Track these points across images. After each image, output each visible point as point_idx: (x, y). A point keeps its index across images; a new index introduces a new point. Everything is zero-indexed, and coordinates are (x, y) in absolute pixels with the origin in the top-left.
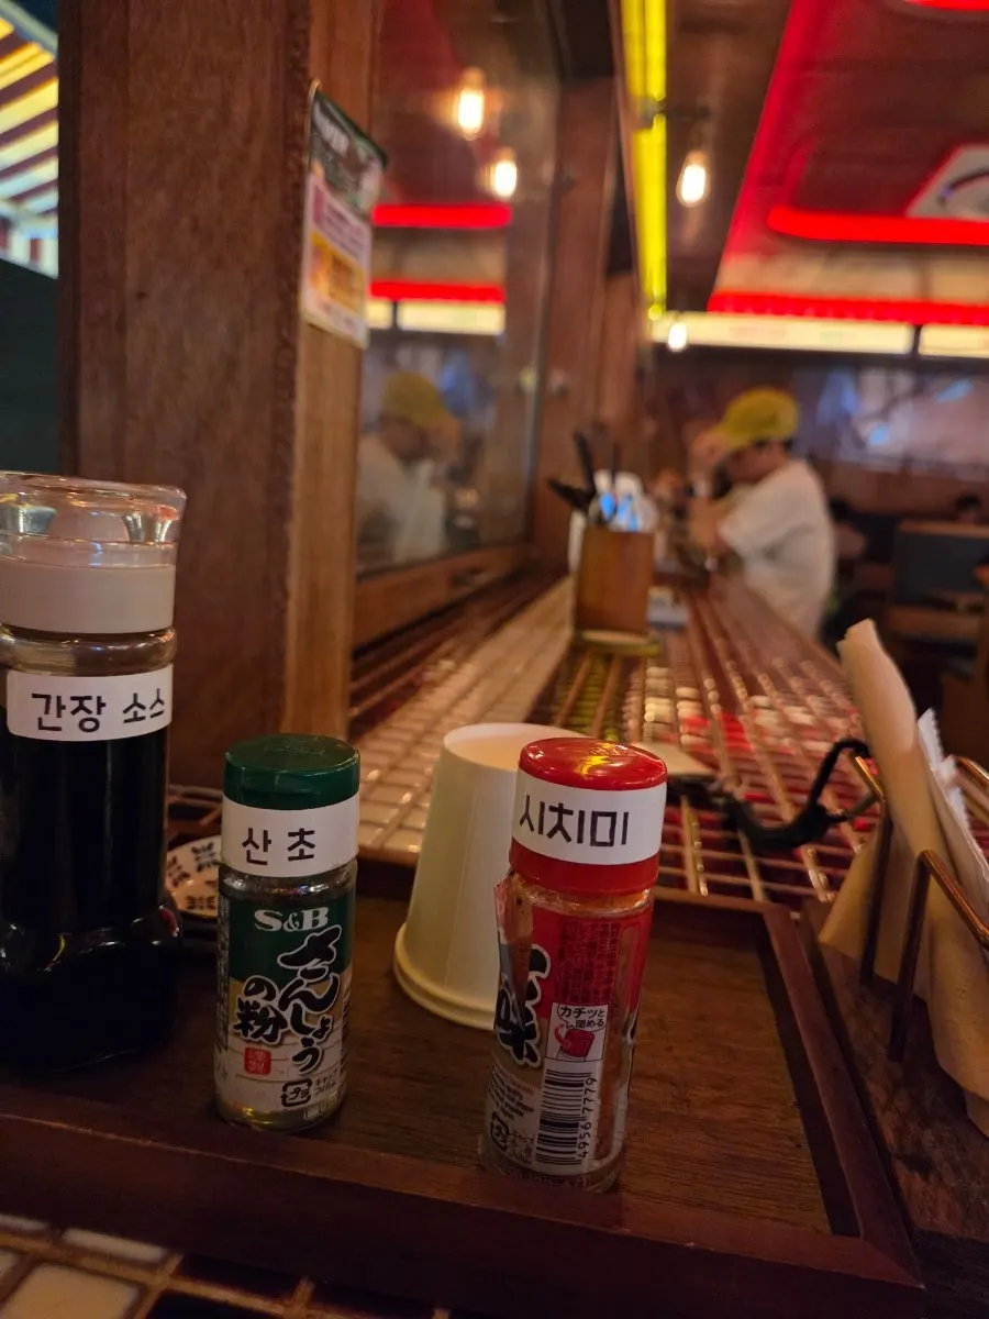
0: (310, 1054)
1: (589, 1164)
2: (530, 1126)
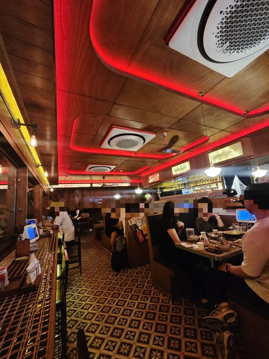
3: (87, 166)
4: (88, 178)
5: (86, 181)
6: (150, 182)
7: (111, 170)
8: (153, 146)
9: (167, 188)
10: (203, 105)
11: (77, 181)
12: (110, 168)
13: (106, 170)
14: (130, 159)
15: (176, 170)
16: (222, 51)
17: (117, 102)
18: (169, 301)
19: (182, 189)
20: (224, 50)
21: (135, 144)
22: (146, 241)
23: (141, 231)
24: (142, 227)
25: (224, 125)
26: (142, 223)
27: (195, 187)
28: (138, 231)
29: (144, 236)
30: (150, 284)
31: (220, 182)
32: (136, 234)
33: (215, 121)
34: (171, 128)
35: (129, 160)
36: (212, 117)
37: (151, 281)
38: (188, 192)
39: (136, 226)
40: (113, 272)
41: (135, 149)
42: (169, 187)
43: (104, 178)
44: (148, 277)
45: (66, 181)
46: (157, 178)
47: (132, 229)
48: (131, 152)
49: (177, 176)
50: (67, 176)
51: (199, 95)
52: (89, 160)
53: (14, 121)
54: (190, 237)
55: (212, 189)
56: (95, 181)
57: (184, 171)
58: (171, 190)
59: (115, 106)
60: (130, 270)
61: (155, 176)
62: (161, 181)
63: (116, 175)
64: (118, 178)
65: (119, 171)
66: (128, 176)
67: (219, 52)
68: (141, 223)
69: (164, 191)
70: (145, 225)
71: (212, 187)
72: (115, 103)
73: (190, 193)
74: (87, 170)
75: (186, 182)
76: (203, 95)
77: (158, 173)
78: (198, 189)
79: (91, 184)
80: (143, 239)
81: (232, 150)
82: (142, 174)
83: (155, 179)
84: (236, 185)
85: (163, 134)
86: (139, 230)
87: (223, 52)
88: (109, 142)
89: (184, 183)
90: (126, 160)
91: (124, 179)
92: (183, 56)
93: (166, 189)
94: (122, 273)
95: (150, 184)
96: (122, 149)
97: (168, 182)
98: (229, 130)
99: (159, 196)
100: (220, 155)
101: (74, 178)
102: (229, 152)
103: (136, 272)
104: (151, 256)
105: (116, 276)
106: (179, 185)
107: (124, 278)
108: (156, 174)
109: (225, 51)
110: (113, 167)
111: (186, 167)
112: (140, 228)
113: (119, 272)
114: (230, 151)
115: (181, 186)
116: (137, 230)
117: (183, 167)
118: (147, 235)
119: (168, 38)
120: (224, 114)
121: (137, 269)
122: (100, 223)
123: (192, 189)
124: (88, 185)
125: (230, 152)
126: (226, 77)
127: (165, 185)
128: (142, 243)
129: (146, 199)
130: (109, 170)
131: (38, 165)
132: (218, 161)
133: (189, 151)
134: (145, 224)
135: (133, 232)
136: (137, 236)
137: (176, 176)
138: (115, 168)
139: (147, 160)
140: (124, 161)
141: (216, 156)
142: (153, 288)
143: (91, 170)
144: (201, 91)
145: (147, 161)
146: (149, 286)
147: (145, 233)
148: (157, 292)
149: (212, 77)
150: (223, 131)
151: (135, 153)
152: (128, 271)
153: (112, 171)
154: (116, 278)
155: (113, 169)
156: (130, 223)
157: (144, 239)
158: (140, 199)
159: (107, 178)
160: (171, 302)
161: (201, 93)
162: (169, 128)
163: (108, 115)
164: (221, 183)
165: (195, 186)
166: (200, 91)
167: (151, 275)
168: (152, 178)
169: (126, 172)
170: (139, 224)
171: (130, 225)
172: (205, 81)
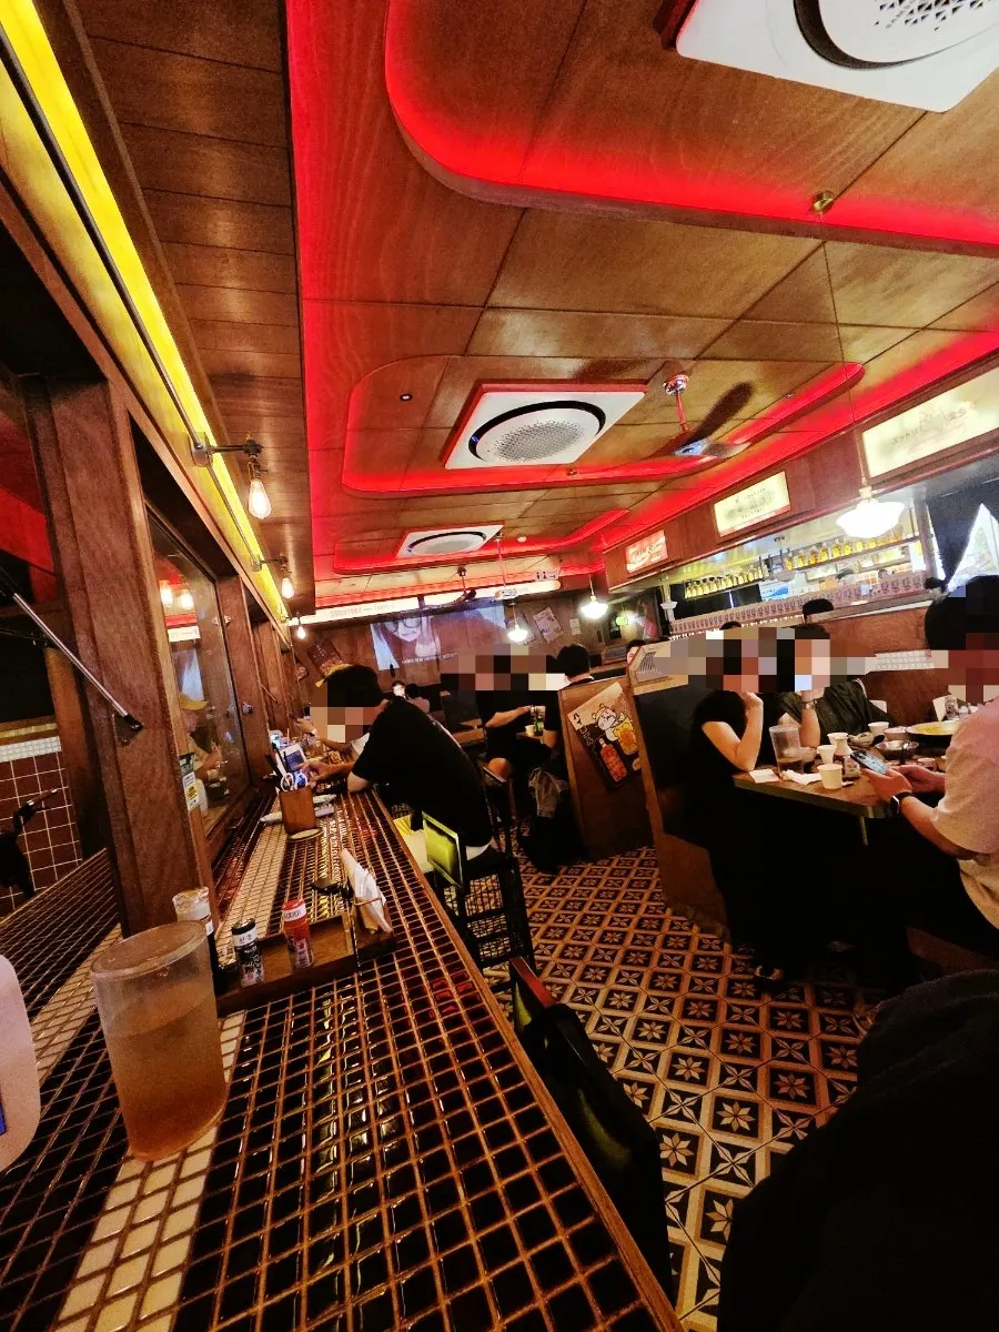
0: (259, 971)
1: (309, 964)
2: (298, 963)
3: (402, 538)
4: (406, 579)
5: (403, 589)
6: (631, 568)
7: (487, 539)
8: (634, 434)
9: (698, 582)
10: (829, 245)
11: (373, 593)
12: (480, 534)
13: (467, 544)
14: (553, 493)
15: (729, 514)
16: (904, 18)
17: (492, 302)
18: (721, 945)
19: (760, 583)
20: (912, 12)
21: (567, 436)
22: (635, 776)
23: (616, 744)
24: (618, 733)
25: (926, 307)
26: (617, 718)
27: (812, 570)
28: (604, 745)
29: (627, 760)
30: (657, 901)
31: (914, 539)
32: (600, 756)
33: (886, 298)
34: (705, 359)
35: (547, 497)
36: (870, 287)
37: (659, 893)
38: (785, 591)
39: (595, 731)
40: (536, 873)
41: (568, 456)
42: (707, 577)
43: (461, 571)
44: (649, 882)
45: (336, 597)
46: (658, 553)
47: (583, 742)
48: (556, 468)
49: (736, 535)
50: (339, 580)
51: (812, 209)
52: (408, 518)
53: (196, 444)
54: (786, 752)
55: (882, 570)
56: (431, 585)
57: (766, 513)
58: (714, 589)
59: (489, 316)
60: (589, 866)
61: (651, 546)
62: (673, 562)
63: (506, 557)
64: (513, 566)
65: (514, 542)
66: (548, 553)
67: (889, 26)
68: (612, 719)
69: (689, 594)
70: (626, 726)
71: (882, 561)
72: (486, 306)
73: (790, 594)
74: (403, 551)
75: (774, 553)
76: (831, 204)
77: (661, 533)
78: (825, 575)
79: (421, 598)
80: (625, 770)
81: (966, 405)
82: (600, 542)
83: (651, 557)
84: (986, 544)
85: (671, 383)
86: (607, 741)
87: (907, 21)
88: (473, 447)
89: (765, 557)
90: (536, 501)
91: (536, 568)
92: (736, 74)
93: (695, 588)
94: (566, 873)
95: (635, 577)
96: (522, 462)
97: (702, 561)
98: (955, 320)
99: (671, 616)
100: (915, 432)
101: (362, 583)
102: (952, 416)
103: (609, 869)
104: (656, 819)
105: (548, 883)
106: (746, 567)
107: (573, 888)
108: (653, 537)
109: (918, 15)
110: (490, 531)
111: (772, 495)
112: (611, 736)
113: (556, 872)
114: (957, 410)
115: (753, 572)
116: (602, 741)
117: (756, 497)
118: (635, 755)
119: (673, 23)
120: (924, 264)
121: (612, 860)
122: (471, 728)
123: (799, 577)
124: (413, 604)
125: (957, 415)
126: (926, 112)
127: (688, 573)
128: (620, 781)
129: (619, 632)
130: (478, 542)
131: (258, 563)
132: (902, 458)
133: (784, 430)
134: (627, 720)
135: (589, 749)
136: (603, 762)
137: (730, 537)
138: (498, 534)
139: (618, 489)
140: (531, 503)
141: (895, 440)
142: (669, 911)
143: (417, 550)
144: (822, 190)
145: (617, 492)
146: (656, 907)
147: (628, 751)
148: (682, 922)
149: (868, 123)
150: (927, 332)
151: (569, 469)
152: (583, 869)
153: (490, 544)
154: (548, 888)
155: (493, 538)
156: (574, 722)
157: (628, 770)
158: (599, 633)
159: (473, 571)
160: (727, 946)
161: (819, 197)
162: (694, 359)
163: (465, 353)
164: (918, 542)
165: (810, 566)
166: (816, 190)
167: (659, 876)
168: (637, 553)
169: (539, 543)
170: (605, 725)
171: (578, 727)
172: (834, 144)
